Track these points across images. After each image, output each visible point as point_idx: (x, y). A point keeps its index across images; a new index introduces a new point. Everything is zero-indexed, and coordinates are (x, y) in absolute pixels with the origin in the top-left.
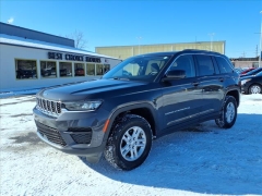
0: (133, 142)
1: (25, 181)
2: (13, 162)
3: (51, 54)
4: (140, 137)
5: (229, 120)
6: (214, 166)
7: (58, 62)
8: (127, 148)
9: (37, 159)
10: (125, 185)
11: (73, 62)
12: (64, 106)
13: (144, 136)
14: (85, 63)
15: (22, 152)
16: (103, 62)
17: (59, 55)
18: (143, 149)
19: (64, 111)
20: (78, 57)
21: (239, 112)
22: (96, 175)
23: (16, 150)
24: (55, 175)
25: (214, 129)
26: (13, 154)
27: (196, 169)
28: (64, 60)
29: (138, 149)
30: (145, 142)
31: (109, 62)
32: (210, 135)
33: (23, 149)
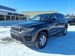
0: (43, 40)
1: (10, 53)
2: (4, 47)
3: (9, 13)
4: (44, 39)
5: (65, 33)
6: (65, 47)
7: (11, 16)
8: (41, 42)
9: (12, 46)
10: (42, 53)
11: (15, 16)
12: (23, 30)
13: (45, 38)
14: (19, 16)
15: (6, 44)
16: (24, 16)
17: (11, 14)
18: (45, 42)
19: (22, 31)
20: (17, 15)
21: (68, 31)
22: (32, 51)
23: (4, 43)
24: (19, 51)
25: (61, 36)
26: (3, 45)
27: (60, 48)
28: (13, 15)
29: (44, 42)
30: (45, 40)
31: (26, 16)
32: (61, 37)
33: (6, 43)
